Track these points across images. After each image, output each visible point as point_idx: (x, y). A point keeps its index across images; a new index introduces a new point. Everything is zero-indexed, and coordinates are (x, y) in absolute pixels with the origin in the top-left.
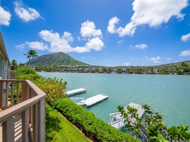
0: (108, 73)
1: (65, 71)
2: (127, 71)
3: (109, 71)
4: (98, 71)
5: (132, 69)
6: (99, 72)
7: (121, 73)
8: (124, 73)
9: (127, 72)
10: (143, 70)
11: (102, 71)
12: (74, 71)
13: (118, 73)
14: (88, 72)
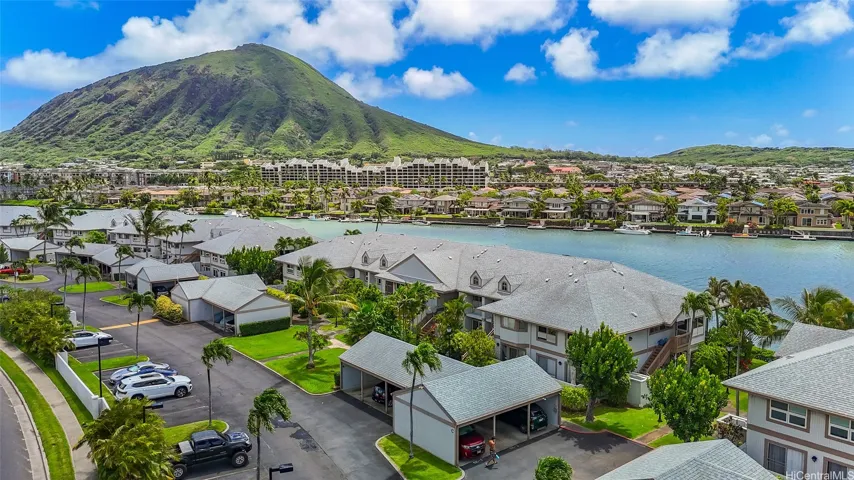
0: (602, 228)
1: (357, 211)
2: (710, 218)
3: (610, 214)
4: (545, 216)
5: (743, 210)
6: (550, 226)
7: (671, 230)
8: (689, 231)
9: (714, 223)
10: (807, 216)
11: (568, 218)
12: (407, 211)
13: (660, 231)
14: (487, 221)
